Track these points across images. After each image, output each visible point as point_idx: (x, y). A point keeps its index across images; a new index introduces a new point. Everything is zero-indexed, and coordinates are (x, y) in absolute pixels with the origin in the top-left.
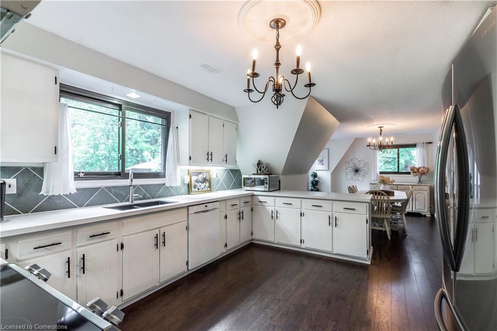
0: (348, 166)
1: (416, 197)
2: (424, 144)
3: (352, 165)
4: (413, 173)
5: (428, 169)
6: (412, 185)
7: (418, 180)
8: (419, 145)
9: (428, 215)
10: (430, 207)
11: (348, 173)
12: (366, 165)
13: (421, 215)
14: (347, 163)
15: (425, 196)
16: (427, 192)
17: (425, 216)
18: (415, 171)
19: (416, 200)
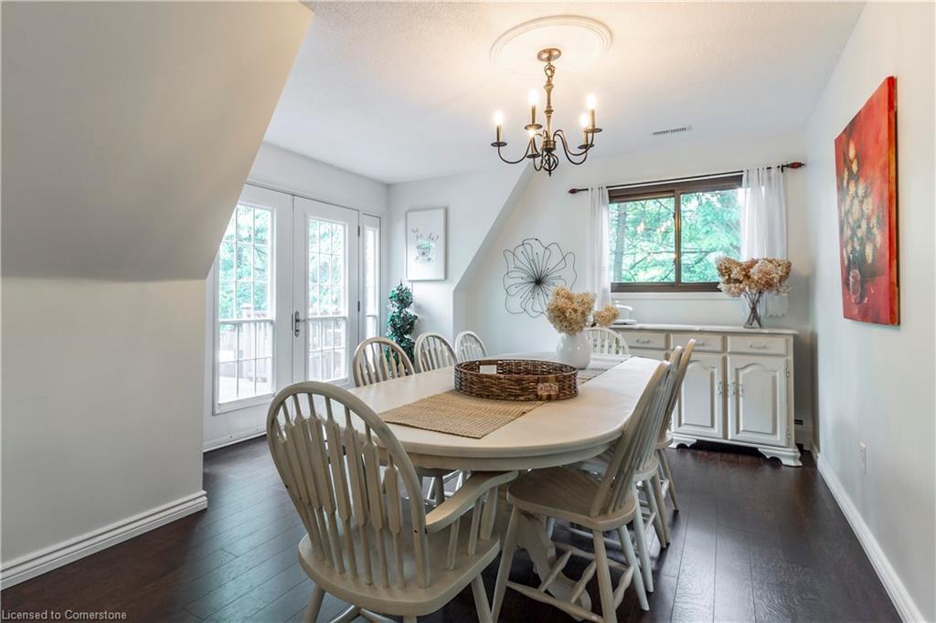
0: (512, 268)
1: (736, 383)
2: (773, 171)
3: (523, 261)
4: (728, 281)
5: (789, 266)
6: (724, 334)
7: (748, 311)
8: (754, 176)
9: (790, 458)
10: (798, 422)
11: (513, 290)
12: (569, 260)
13: (761, 455)
14: (510, 256)
15: (774, 379)
16: (783, 360)
17: (775, 462)
18: (736, 276)
19: (737, 393)
